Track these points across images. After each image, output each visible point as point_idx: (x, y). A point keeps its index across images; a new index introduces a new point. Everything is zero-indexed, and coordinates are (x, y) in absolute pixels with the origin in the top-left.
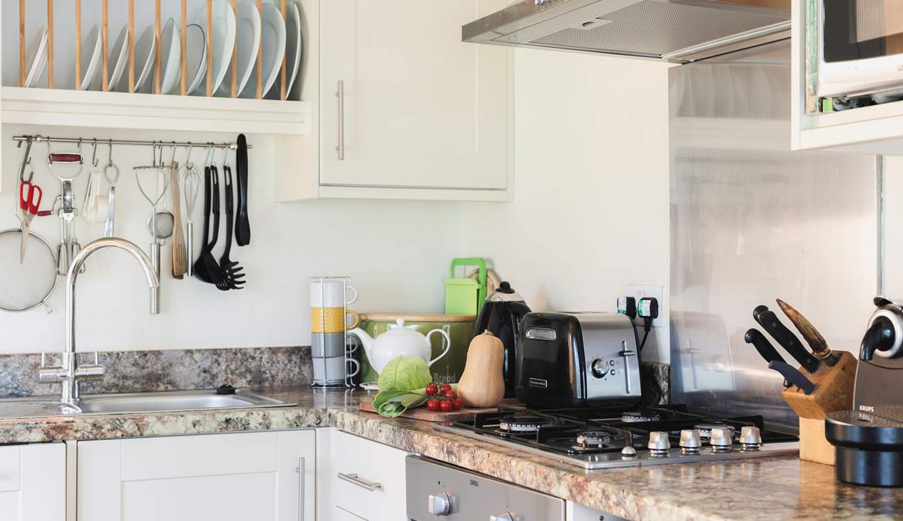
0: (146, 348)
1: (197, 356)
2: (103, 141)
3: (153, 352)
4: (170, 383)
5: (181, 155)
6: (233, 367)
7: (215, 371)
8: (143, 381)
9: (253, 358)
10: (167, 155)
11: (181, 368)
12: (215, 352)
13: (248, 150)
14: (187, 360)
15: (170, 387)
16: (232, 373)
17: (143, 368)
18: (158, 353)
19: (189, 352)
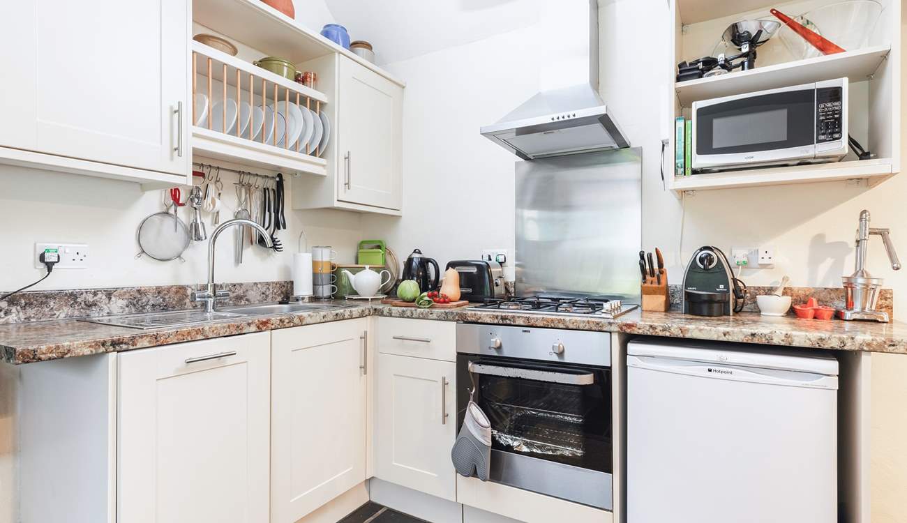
0: (235, 282)
1: (259, 286)
2: (214, 167)
3: (239, 284)
4: (247, 300)
5: (252, 180)
6: (275, 291)
7: (267, 293)
8: (234, 299)
9: (284, 286)
10: (246, 179)
11: (252, 292)
12: (267, 284)
13: (284, 182)
14: (255, 288)
15: (247, 303)
16: (275, 294)
17: (233, 292)
18: (241, 285)
19: (256, 284)
